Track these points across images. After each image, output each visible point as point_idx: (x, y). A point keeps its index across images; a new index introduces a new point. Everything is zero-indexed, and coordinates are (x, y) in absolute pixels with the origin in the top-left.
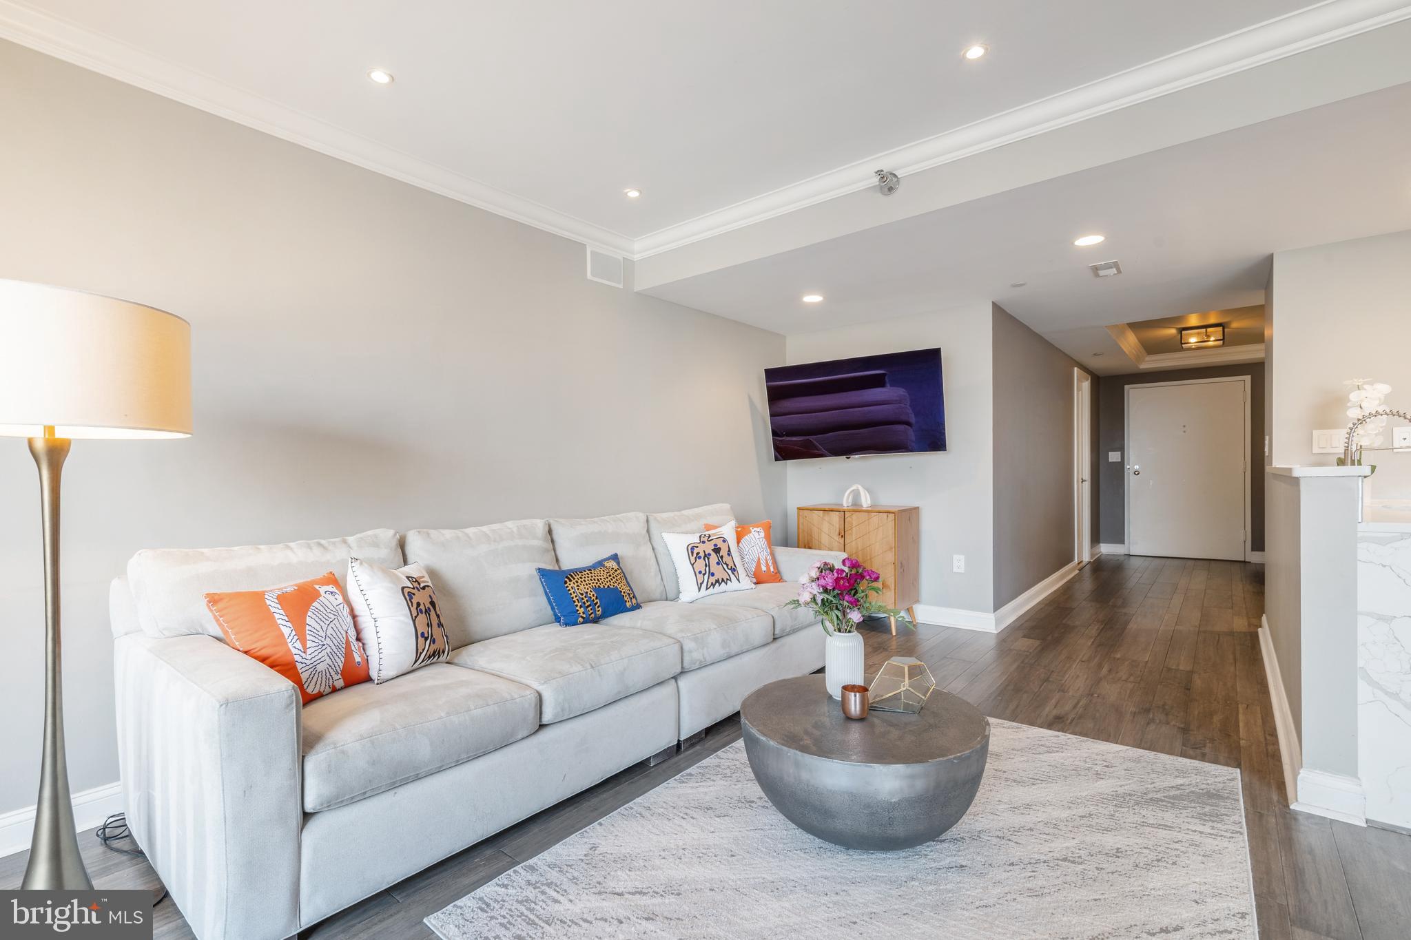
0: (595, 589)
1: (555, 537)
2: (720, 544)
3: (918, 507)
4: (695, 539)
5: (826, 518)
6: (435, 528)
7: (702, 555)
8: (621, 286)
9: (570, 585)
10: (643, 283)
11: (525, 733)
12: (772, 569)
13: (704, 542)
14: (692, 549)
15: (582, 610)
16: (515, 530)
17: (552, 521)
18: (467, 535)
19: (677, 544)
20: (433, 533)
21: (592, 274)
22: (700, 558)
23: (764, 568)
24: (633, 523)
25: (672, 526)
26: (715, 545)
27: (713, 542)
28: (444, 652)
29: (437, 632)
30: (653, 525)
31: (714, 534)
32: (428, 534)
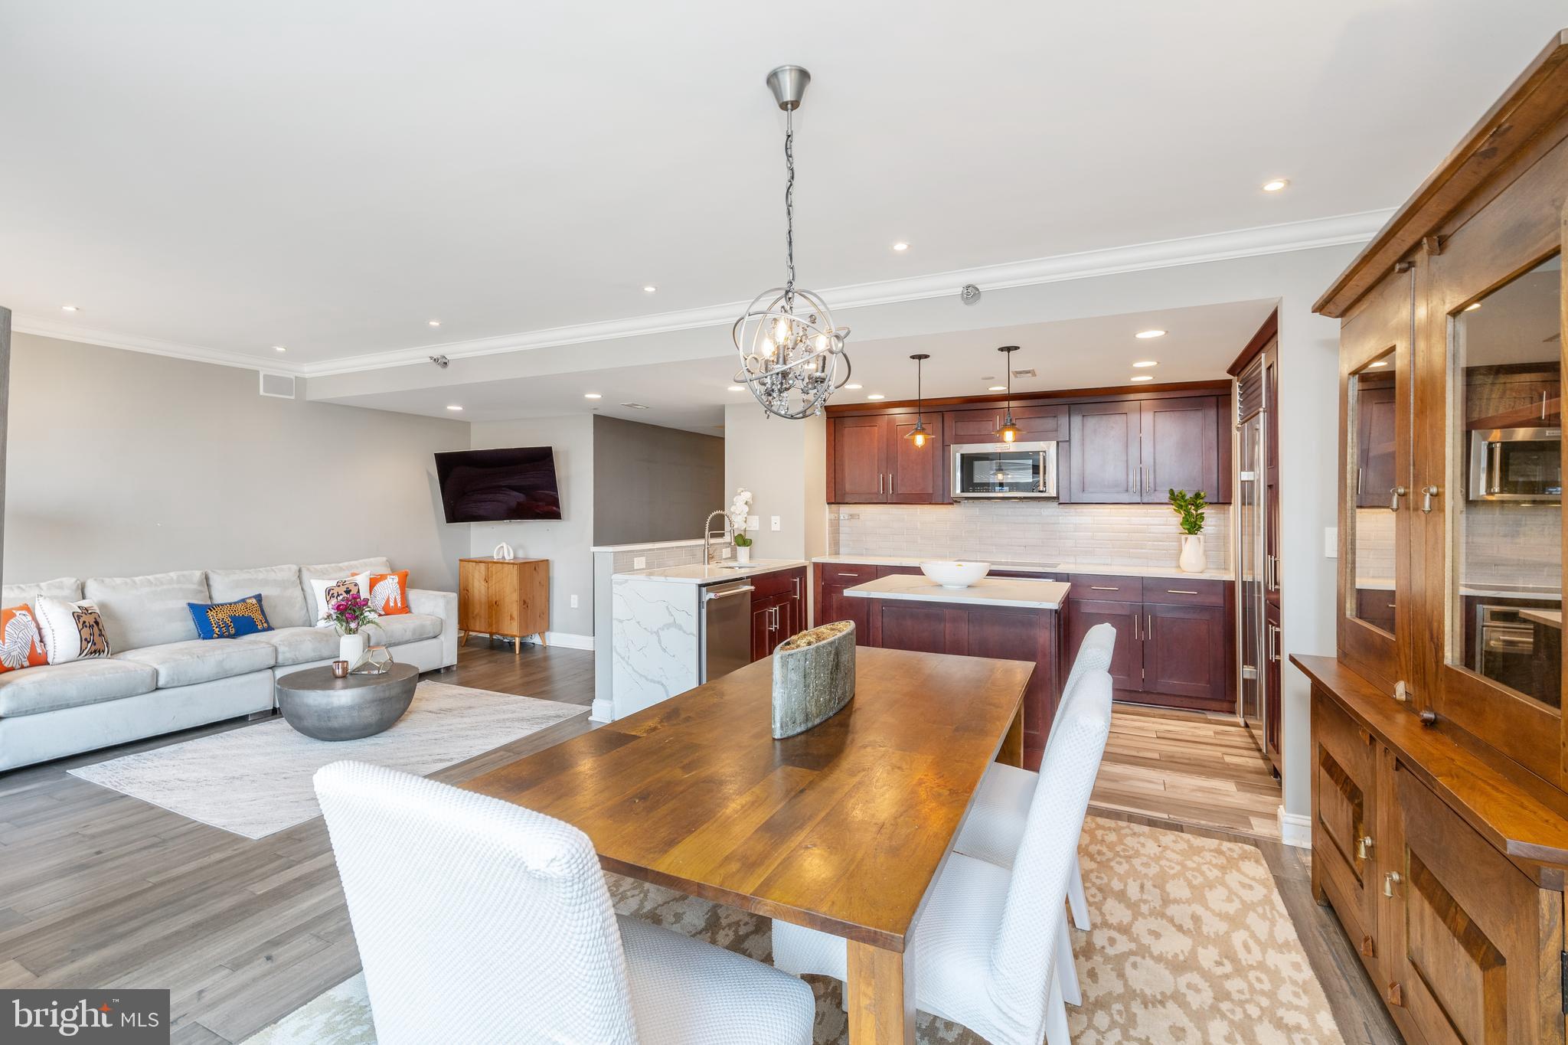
0: (231, 617)
1: (212, 582)
2: (351, 587)
3: (547, 560)
4: (334, 583)
5: (477, 568)
6: (110, 577)
7: (336, 595)
8: (293, 397)
9: (210, 614)
10: (313, 395)
11: (145, 690)
12: (399, 605)
13: (339, 586)
14: (329, 591)
15: (218, 629)
16: (175, 578)
17: (209, 572)
18: (134, 582)
19: (318, 587)
20: (107, 580)
21: (265, 391)
22: (333, 597)
23: (392, 604)
24: (287, 571)
25: (322, 575)
26: (347, 588)
27: (346, 586)
28: (104, 652)
29: (97, 639)
30: (305, 575)
31: (348, 581)
32: (103, 581)
